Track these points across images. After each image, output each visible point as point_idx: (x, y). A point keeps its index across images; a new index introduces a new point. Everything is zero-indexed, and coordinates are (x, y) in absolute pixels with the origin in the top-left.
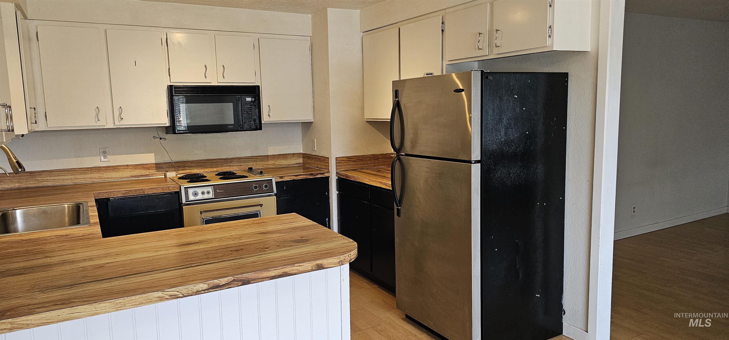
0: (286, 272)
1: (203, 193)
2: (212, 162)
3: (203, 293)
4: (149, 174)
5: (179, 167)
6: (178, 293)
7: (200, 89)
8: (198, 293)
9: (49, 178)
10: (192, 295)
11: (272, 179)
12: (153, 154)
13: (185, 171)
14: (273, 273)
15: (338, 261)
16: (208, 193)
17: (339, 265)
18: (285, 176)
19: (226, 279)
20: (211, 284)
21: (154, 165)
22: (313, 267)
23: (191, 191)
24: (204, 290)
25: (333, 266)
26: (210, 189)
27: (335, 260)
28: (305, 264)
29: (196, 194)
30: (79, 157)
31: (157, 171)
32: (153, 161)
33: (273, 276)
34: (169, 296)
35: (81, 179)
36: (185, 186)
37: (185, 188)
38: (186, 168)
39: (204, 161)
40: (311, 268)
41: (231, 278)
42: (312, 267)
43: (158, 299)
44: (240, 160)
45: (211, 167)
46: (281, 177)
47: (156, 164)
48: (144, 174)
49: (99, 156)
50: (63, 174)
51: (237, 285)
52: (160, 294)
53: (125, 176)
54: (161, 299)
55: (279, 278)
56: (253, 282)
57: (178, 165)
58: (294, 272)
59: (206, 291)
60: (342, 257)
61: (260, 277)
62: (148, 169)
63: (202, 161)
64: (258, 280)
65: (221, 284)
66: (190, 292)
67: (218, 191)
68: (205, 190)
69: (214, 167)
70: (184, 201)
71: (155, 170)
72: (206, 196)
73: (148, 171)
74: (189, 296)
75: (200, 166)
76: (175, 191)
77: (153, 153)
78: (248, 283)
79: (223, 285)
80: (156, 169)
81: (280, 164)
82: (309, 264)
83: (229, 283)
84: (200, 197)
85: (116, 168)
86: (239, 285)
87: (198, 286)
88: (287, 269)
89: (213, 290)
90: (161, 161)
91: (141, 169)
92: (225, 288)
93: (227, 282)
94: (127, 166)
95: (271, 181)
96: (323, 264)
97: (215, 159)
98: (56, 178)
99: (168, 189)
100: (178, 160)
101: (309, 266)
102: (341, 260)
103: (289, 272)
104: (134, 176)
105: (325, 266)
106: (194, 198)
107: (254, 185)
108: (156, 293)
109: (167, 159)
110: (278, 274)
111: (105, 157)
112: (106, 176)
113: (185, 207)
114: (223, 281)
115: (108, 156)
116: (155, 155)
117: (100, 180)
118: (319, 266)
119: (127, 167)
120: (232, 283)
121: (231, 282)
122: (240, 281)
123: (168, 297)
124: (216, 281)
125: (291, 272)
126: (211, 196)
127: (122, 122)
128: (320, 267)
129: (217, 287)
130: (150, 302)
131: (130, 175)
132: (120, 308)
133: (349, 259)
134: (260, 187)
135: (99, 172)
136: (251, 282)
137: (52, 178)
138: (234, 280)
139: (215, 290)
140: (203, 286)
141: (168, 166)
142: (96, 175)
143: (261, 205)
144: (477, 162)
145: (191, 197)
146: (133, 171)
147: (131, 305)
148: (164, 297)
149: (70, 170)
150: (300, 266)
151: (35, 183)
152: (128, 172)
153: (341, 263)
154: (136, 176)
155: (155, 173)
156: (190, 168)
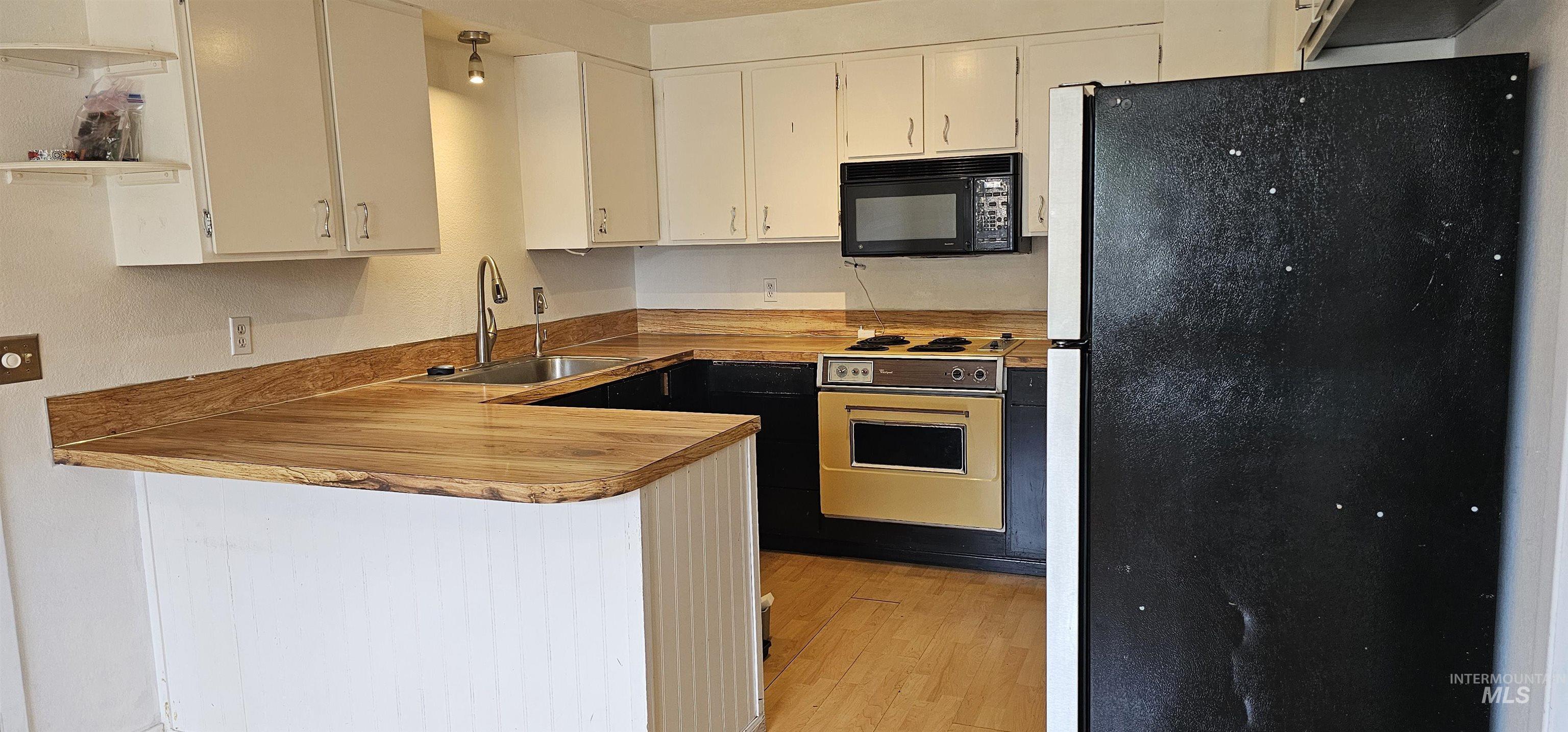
0: (441, 488)
1: (855, 372)
2: (946, 316)
3: (332, 487)
4: (835, 329)
5: (886, 321)
6: (303, 477)
8: (325, 483)
9: (697, 322)
10: (318, 485)
11: (996, 361)
12: (843, 294)
13: (896, 330)
14: (421, 483)
15: (529, 492)
16: (865, 373)
17: (529, 501)
18: (1031, 358)
19: (359, 473)
20: (341, 475)
21: (844, 315)
22: (484, 492)
23: (834, 368)
24: (333, 482)
25: (519, 499)
26: (870, 367)
27: (522, 489)
28: (470, 482)
29: (842, 373)
30: (735, 292)
31: (847, 326)
32: (844, 308)
33: (422, 489)
35: (734, 326)
36: (825, 355)
38: (898, 325)
39: (932, 314)
40: (480, 493)
41: (365, 475)
42: (482, 491)
43: (282, 477)
44: (1005, 316)
45: (945, 327)
47: (847, 312)
48: (826, 330)
49: (762, 292)
50: (714, 318)
51: (374, 488)
52: (283, 471)
53: (797, 329)
54: (286, 479)
55: (430, 494)
56: (394, 489)
57: (884, 317)
58: (453, 490)
59: (335, 484)
60: (536, 487)
61: (404, 485)
62: (833, 320)
63: (927, 314)
64: (401, 489)
65: (353, 480)
66: (316, 479)
67: (882, 371)
68: (861, 366)
69: (950, 328)
70: (819, 383)
71: (845, 324)
72: (860, 379)
73: (834, 323)
74: (315, 484)
75: (924, 323)
76: (812, 362)
77: (843, 291)
78: (387, 489)
79: (355, 482)
80: (847, 323)
82: (477, 485)
83: (363, 481)
84: (849, 378)
85: (786, 314)
86: (376, 488)
87: (325, 473)
88: (443, 484)
89: (344, 485)
90: (851, 308)
91: (821, 319)
92: (358, 487)
93: (359, 479)
94: (802, 311)
95: (993, 364)
96: (501, 490)
98: (705, 323)
100: (883, 307)
101: (477, 488)
102: (533, 493)
103: (447, 490)
104: (811, 332)
105: (504, 496)
106: (839, 379)
107: (955, 368)
108: (280, 467)
109: (866, 306)
110: (430, 488)
111: (771, 293)
112: (770, 327)
113: (821, 395)
114: (356, 475)
115: (775, 293)
116: (846, 294)
117: (762, 333)
118: (493, 491)
119: (802, 315)
120: (366, 481)
121: (365, 480)
122: (377, 482)
123: (293, 478)
124: (347, 474)
125: (449, 490)
126: (869, 379)
127: (770, 234)
128: (495, 495)
129: (347, 482)
130: (274, 478)
131: (805, 329)
132: (246, 477)
133: (556, 495)
134: (969, 375)
135: (761, 320)
136: (392, 488)
137: (701, 323)
138: (368, 478)
139: (346, 485)
140: (330, 475)
141: (867, 319)
142: (757, 324)
143: (967, 414)
144: (1070, 344)
145: (834, 377)
146: (811, 321)
147: (256, 475)
148: (288, 476)
149: (723, 312)
150: (462, 483)
151: (681, 328)
152: (803, 324)
153: (535, 498)
154: (814, 332)
155: (844, 329)
156: (906, 326)
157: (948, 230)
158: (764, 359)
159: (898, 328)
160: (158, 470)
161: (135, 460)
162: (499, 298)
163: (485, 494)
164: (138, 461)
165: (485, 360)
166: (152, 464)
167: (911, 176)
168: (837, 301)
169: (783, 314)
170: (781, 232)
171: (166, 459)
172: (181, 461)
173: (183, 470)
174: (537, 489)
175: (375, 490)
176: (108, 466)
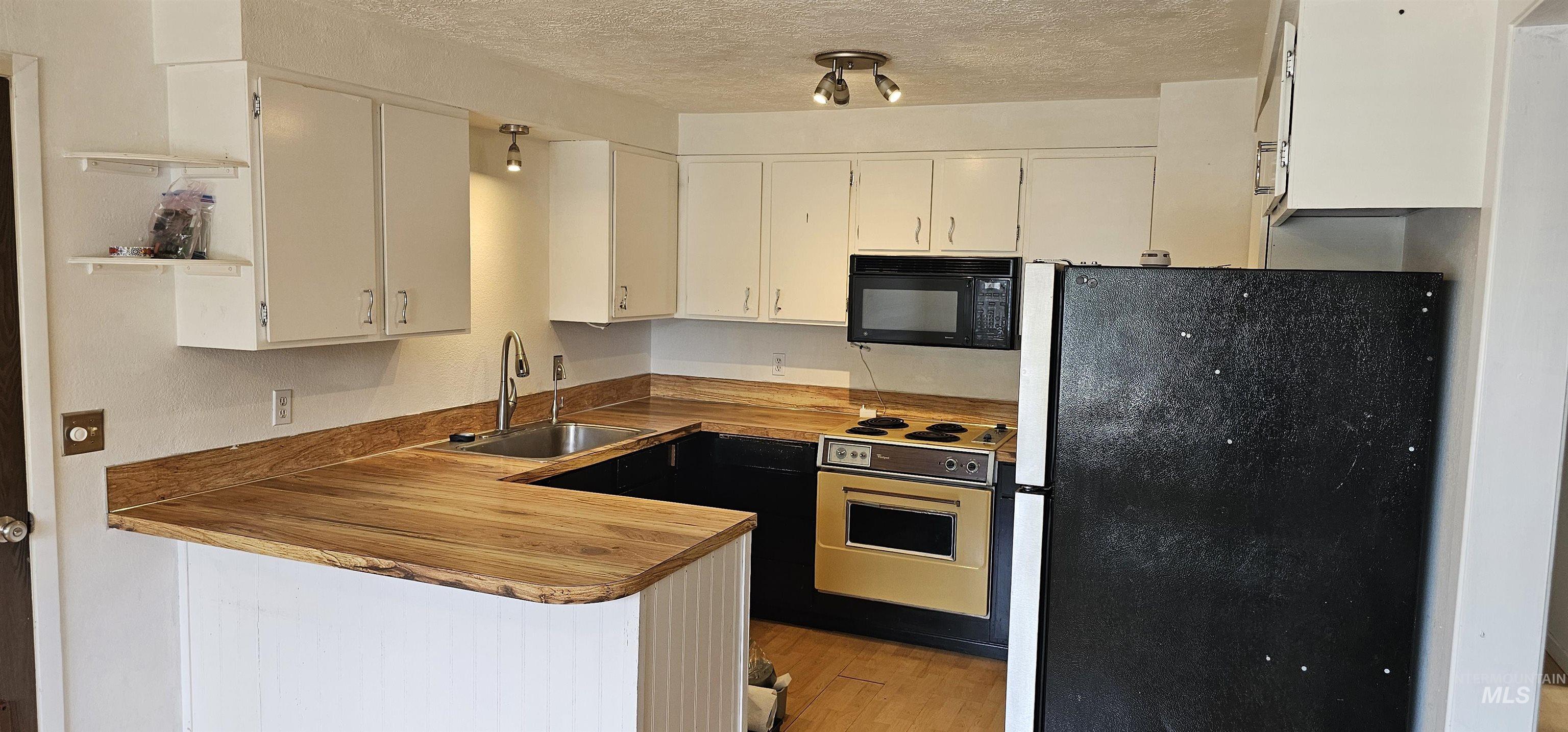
0: (460, 581)
1: (854, 455)
2: (945, 401)
3: (361, 571)
4: (838, 406)
5: (887, 402)
6: (336, 560)
8: (355, 568)
9: (707, 390)
10: (349, 569)
11: (987, 455)
12: (849, 373)
13: (896, 411)
14: (443, 576)
15: (540, 593)
16: (863, 456)
17: (539, 600)
19: (387, 562)
20: (371, 562)
21: (848, 393)
22: (499, 589)
23: (834, 449)
24: (363, 568)
25: (530, 598)
26: (868, 451)
27: (534, 590)
28: (487, 579)
29: (842, 455)
30: (746, 363)
31: (850, 404)
32: (848, 386)
33: (443, 581)
34: (328, 560)
35: (745, 397)
37: (825, 439)
38: (900, 406)
39: (932, 398)
40: (496, 589)
41: (391, 563)
42: (498, 588)
43: (316, 559)
45: (943, 412)
47: (850, 390)
48: (830, 405)
49: (770, 365)
50: (723, 387)
51: (399, 576)
52: (318, 553)
53: (802, 403)
54: (320, 561)
55: (450, 586)
56: (418, 579)
57: (885, 397)
58: (470, 585)
59: (364, 570)
60: (546, 588)
61: (427, 576)
62: (837, 397)
63: (926, 398)
64: (424, 579)
65: (381, 567)
66: (348, 563)
67: (879, 456)
68: (859, 450)
69: (949, 413)
70: (819, 463)
71: (848, 402)
72: (858, 462)
73: (837, 400)
74: (346, 568)
75: (923, 407)
76: (813, 441)
77: (848, 371)
78: (411, 578)
79: (383, 570)
80: (850, 400)
82: (494, 582)
83: (390, 568)
84: (847, 460)
85: (792, 388)
86: (402, 576)
87: (357, 558)
88: (463, 578)
89: (372, 571)
90: (853, 387)
91: (826, 395)
92: (385, 574)
93: (387, 567)
94: (808, 387)
96: (515, 589)
97: (952, 397)
98: (715, 391)
100: (885, 389)
101: (493, 585)
102: (543, 593)
103: (465, 584)
104: (816, 407)
105: (517, 594)
106: (839, 460)
107: (948, 459)
108: (315, 550)
109: (869, 386)
110: (451, 581)
111: (778, 367)
112: (776, 400)
113: (820, 474)
114: (384, 563)
115: (783, 368)
116: (851, 374)
117: (769, 404)
118: (508, 589)
119: (807, 390)
120: (392, 570)
121: (392, 568)
122: (404, 571)
123: (326, 561)
124: (376, 561)
125: (467, 584)
126: (866, 462)
127: (780, 315)
128: (509, 593)
129: (375, 569)
130: (309, 559)
131: (810, 404)
132: (283, 555)
133: (564, 597)
134: (962, 466)
135: (769, 392)
136: (416, 578)
137: (711, 391)
138: (396, 567)
139: (375, 572)
140: (361, 561)
141: (870, 398)
142: (764, 395)
143: (958, 504)
144: (1035, 490)
145: (833, 458)
146: (816, 397)
147: (293, 555)
148: (323, 559)
149: (733, 381)
150: (480, 579)
151: (692, 395)
152: (808, 399)
153: (545, 599)
154: (818, 407)
155: (847, 407)
156: (906, 408)
157: (949, 324)
158: (768, 435)
159: (898, 409)
160: (203, 542)
161: (183, 531)
162: (522, 372)
163: (500, 591)
164: (186, 532)
165: (504, 428)
166: (198, 536)
167: (916, 272)
168: (842, 380)
169: (790, 388)
170: (792, 313)
171: (212, 533)
172: (225, 536)
173: (226, 544)
174: (547, 590)
175: (400, 578)
176: (158, 533)
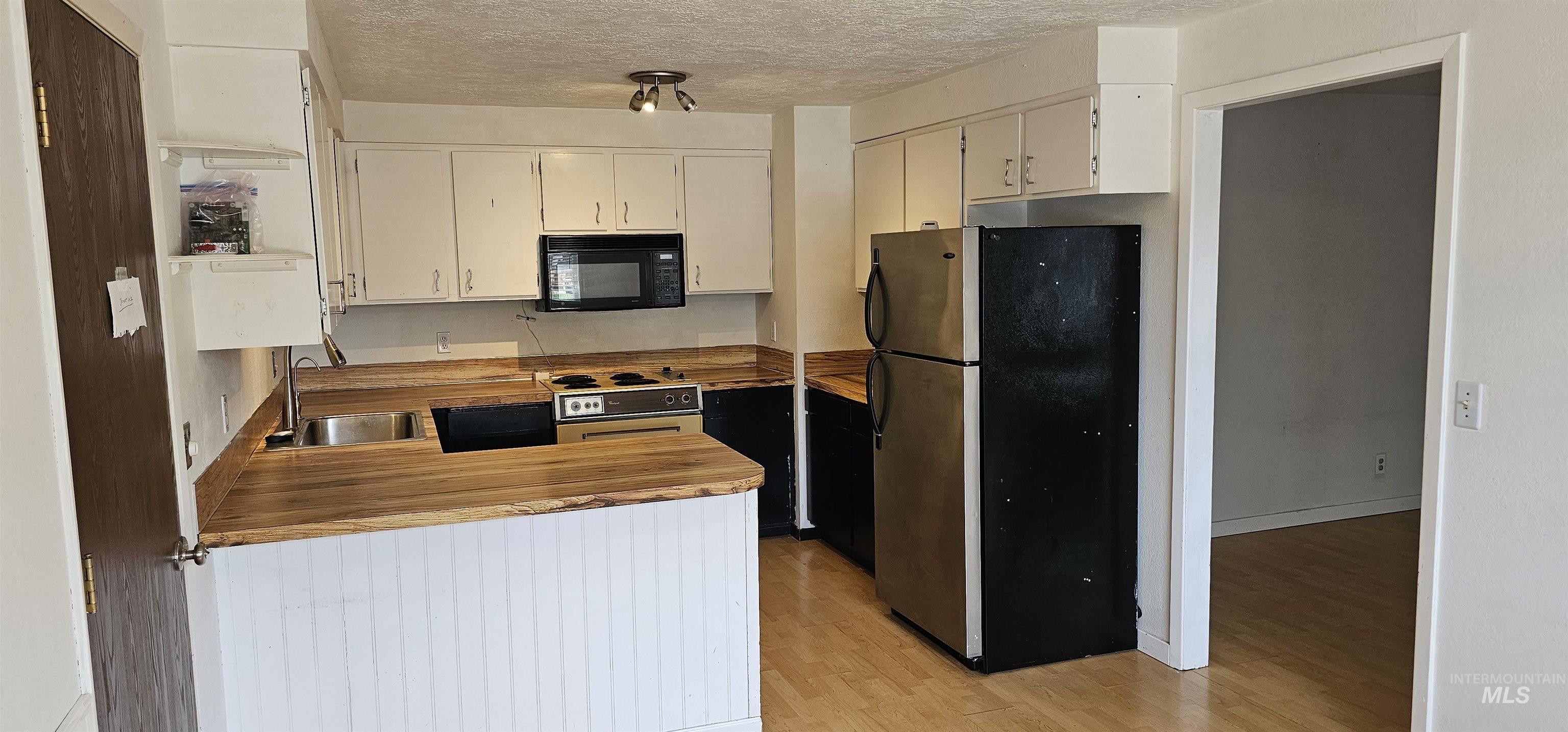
0: (661, 495)
1: (588, 406)
3: (559, 512)
4: (509, 374)
5: (555, 364)
6: (528, 509)
7: (588, 241)
8: (552, 510)
9: (364, 377)
10: (544, 513)
11: (696, 387)
12: (516, 343)
13: (564, 371)
14: (644, 495)
15: (732, 487)
16: (596, 405)
17: (732, 492)
18: (718, 383)
19: (586, 497)
20: (568, 502)
21: (517, 361)
22: (697, 492)
23: (569, 402)
24: (560, 508)
25: (724, 493)
26: (599, 400)
27: (727, 486)
28: (686, 488)
29: (576, 407)
30: (406, 345)
31: (520, 370)
32: (516, 355)
33: (644, 499)
34: (519, 511)
35: (409, 380)
36: (560, 394)
37: (560, 396)
38: (566, 366)
39: (595, 356)
40: (694, 494)
41: (592, 497)
42: (695, 492)
43: (505, 513)
44: (652, 355)
45: (605, 366)
46: (712, 385)
47: (519, 358)
48: (500, 375)
49: (435, 344)
50: (384, 372)
51: (599, 506)
52: (509, 508)
53: (473, 376)
54: (510, 514)
55: (651, 502)
56: (619, 504)
57: (553, 360)
58: (671, 496)
59: (561, 510)
60: (734, 482)
61: (627, 499)
62: (507, 366)
63: (590, 356)
64: (625, 502)
65: (579, 503)
66: (543, 509)
67: (610, 403)
68: (591, 400)
69: (610, 366)
70: (558, 417)
71: (518, 369)
72: (592, 410)
73: (507, 369)
74: (542, 513)
75: (589, 364)
76: (546, 401)
77: (516, 341)
78: (612, 504)
79: (582, 505)
80: (519, 368)
81: (718, 362)
82: (692, 488)
83: (589, 502)
84: (583, 411)
85: (460, 363)
86: (602, 506)
87: (552, 502)
88: (663, 492)
89: (570, 509)
90: (525, 354)
91: (497, 366)
92: (584, 508)
93: (586, 501)
94: (477, 360)
95: (694, 390)
96: (710, 489)
97: (612, 353)
98: (374, 377)
99: (534, 397)
100: (553, 353)
101: (691, 491)
102: (735, 486)
103: (665, 496)
104: (485, 378)
105: (712, 493)
106: (574, 412)
107: (667, 395)
108: (504, 505)
109: (537, 352)
110: (651, 498)
111: (444, 345)
112: (444, 377)
113: (559, 427)
114: (582, 499)
115: (449, 345)
116: (518, 343)
117: (436, 382)
118: (705, 491)
119: (476, 363)
120: (592, 502)
121: (591, 501)
122: (603, 501)
123: (518, 512)
124: (574, 499)
125: (667, 496)
126: (600, 410)
127: (472, 294)
128: (706, 493)
129: (575, 506)
130: (498, 515)
131: (479, 376)
132: (464, 520)
133: (747, 486)
134: (678, 399)
135: (435, 370)
136: (616, 504)
137: (369, 377)
138: (595, 499)
139: (573, 509)
140: (558, 503)
141: (539, 363)
142: (431, 374)
143: (678, 429)
144: (973, 364)
145: (570, 412)
146: (485, 368)
147: (476, 516)
148: (513, 511)
149: (394, 365)
150: (679, 489)
151: (345, 384)
152: (478, 371)
153: (735, 490)
154: (487, 378)
155: (518, 373)
156: (573, 367)
157: (635, 290)
158: (501, 402)
159: (565, 369)
160: (354, 531)
161: (323, 527)
163: (697, 494)
164: (331, 527)
166: (346, 527)
167: (604, 248)
168: (510, 349)
169: (459, 364)
170: (484, 290)
171: (367, 520)
172: (386, 518)
173: (388, 526)
174: (737, 483)
175: (600, 507)
176: (284, 538)
